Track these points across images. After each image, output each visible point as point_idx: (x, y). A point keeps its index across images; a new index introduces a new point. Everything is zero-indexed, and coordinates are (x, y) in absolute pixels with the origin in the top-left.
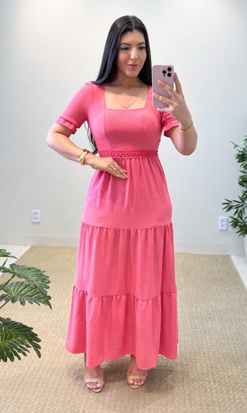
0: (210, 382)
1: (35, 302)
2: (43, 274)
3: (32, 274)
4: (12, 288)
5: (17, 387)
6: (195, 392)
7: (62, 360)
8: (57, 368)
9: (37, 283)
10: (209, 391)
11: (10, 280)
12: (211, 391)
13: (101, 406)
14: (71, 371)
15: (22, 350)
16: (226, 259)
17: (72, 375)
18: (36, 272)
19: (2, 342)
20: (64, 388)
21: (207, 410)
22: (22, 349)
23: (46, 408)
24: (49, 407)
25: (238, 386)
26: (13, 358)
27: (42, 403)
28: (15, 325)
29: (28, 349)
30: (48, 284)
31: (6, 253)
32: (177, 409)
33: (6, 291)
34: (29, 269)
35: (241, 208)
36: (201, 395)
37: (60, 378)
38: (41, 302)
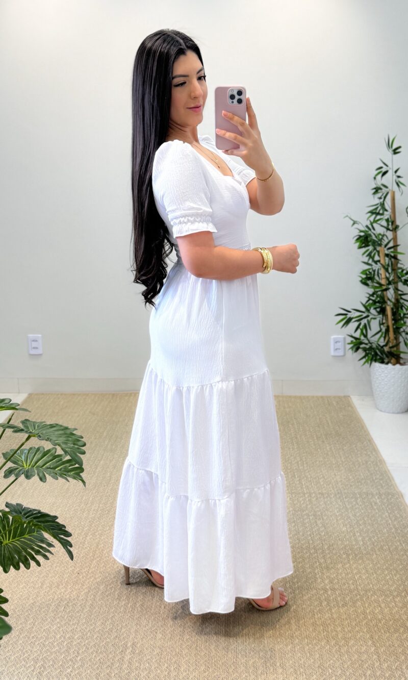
0: (326, 591)
1: (61, 476)
2: (74, 432)
3: (57, 433)
4: (23, 457)
5: (27, 614)
6: (304, 606)
7: (93, 570)
8: (88, 581)
9: (66, 446)
10: (325, 603)
11: (22, 445)
12: (328, 604)
13: (161, 635)
14: (110, 585)
15: (41, 552)
16: (344, 403)
17: (112, 592)
18: (62, 430)
19: (11, 540)
20: (101, 612)
21: (324, 632)
22: (41, 550)
23: (75, 643)
24: (79, 641)
25: (370, 594)
26: (29, 564)
27: (68, 636)
28: (30, 513)
29: (51, 549)
30: (83, 448)
31: (12, 404)
32: (278, 633)
33: (14, 463)
34: (52, 426)
35: (364, 321)
36: (313, 611)
37: (92, 596)
38: (69, 476)
